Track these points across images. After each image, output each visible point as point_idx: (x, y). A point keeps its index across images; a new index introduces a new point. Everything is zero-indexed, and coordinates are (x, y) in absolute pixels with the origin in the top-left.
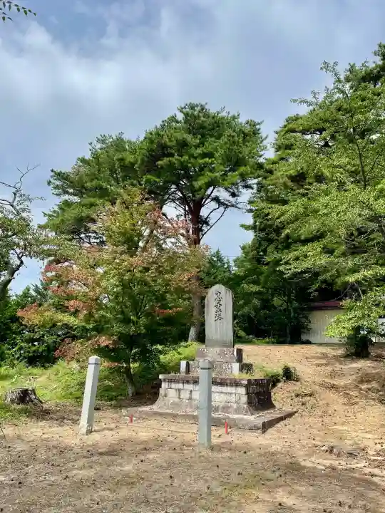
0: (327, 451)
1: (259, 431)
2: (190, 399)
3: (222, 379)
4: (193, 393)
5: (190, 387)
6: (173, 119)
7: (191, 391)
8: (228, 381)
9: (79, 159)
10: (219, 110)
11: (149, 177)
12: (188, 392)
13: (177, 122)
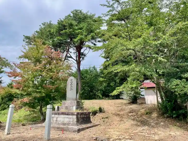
0: (95, 140)
1: (76, 132)
2: (57, 121)
3: (68, 113)
4: (58, 118)
5: (57, 116)
6: (69, 16)
7: (57, 118)
8: (70, 113)
9: (35, 32)
10: (87, 12)
11: (58, 37)
12: (56, 118)
13: (71, 17)
